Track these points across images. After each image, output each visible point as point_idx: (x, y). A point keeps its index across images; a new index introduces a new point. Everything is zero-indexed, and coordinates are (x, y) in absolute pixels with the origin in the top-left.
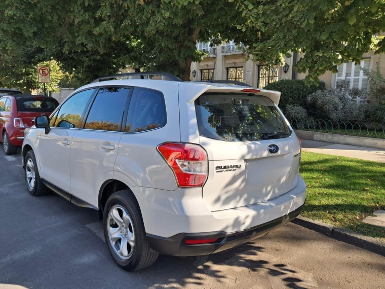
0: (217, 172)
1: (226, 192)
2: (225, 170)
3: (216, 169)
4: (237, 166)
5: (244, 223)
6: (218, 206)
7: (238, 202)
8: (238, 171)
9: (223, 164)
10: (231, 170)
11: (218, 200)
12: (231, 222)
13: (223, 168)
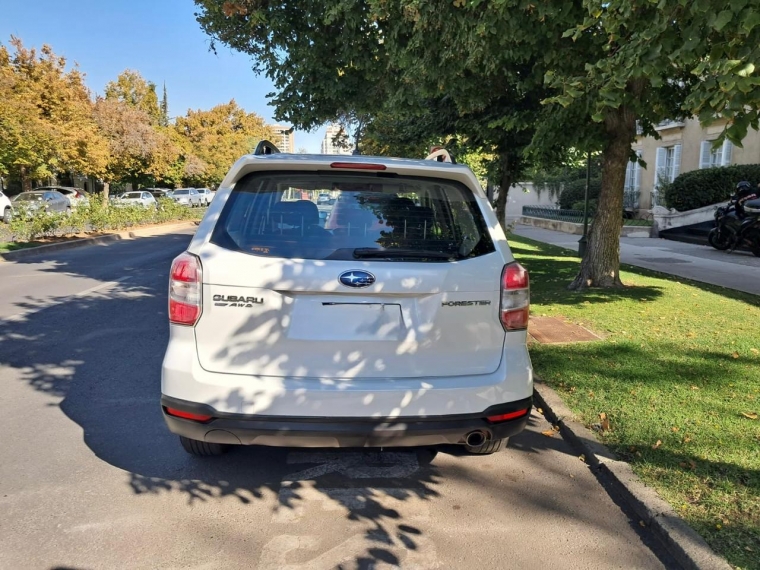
0: (216, 305)
1: (239, 344)
2: (230, 303)
3: (215, 300)
4: (254, 300)
5: (252, 403)
6: (222, 365)
7: (264, 366)
8: (257, 310)
9: (227, 292)
10: (242, 305)
11: (222, 354)
12: (224, 393)
13: (226, 298)
